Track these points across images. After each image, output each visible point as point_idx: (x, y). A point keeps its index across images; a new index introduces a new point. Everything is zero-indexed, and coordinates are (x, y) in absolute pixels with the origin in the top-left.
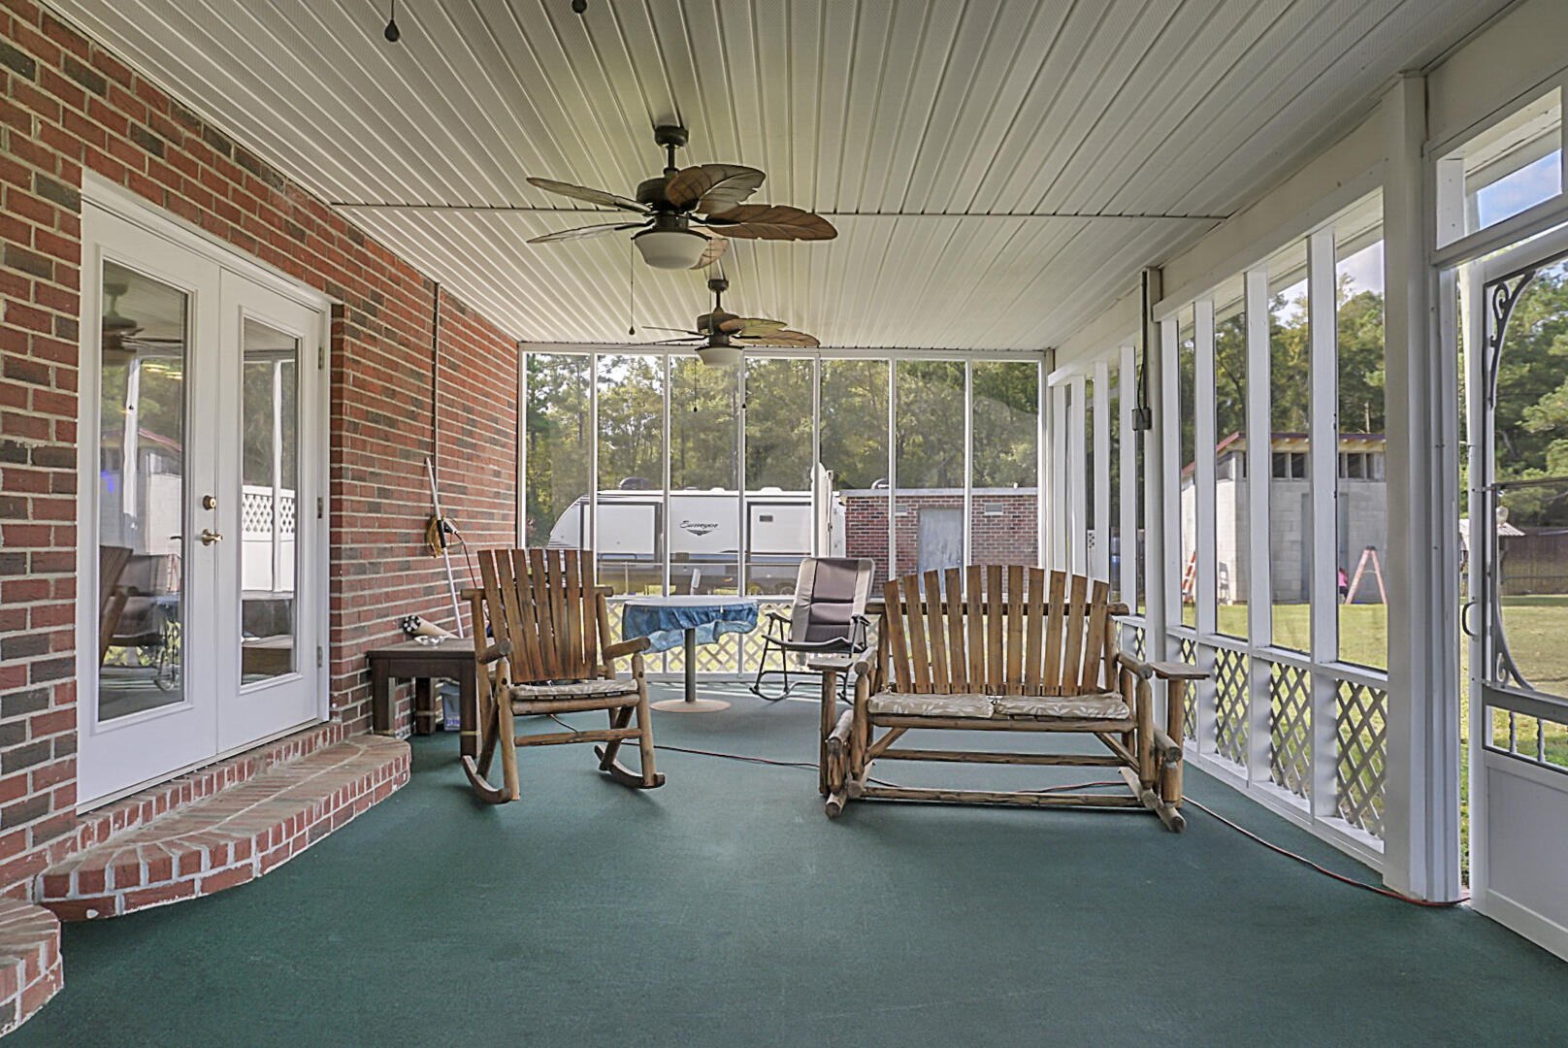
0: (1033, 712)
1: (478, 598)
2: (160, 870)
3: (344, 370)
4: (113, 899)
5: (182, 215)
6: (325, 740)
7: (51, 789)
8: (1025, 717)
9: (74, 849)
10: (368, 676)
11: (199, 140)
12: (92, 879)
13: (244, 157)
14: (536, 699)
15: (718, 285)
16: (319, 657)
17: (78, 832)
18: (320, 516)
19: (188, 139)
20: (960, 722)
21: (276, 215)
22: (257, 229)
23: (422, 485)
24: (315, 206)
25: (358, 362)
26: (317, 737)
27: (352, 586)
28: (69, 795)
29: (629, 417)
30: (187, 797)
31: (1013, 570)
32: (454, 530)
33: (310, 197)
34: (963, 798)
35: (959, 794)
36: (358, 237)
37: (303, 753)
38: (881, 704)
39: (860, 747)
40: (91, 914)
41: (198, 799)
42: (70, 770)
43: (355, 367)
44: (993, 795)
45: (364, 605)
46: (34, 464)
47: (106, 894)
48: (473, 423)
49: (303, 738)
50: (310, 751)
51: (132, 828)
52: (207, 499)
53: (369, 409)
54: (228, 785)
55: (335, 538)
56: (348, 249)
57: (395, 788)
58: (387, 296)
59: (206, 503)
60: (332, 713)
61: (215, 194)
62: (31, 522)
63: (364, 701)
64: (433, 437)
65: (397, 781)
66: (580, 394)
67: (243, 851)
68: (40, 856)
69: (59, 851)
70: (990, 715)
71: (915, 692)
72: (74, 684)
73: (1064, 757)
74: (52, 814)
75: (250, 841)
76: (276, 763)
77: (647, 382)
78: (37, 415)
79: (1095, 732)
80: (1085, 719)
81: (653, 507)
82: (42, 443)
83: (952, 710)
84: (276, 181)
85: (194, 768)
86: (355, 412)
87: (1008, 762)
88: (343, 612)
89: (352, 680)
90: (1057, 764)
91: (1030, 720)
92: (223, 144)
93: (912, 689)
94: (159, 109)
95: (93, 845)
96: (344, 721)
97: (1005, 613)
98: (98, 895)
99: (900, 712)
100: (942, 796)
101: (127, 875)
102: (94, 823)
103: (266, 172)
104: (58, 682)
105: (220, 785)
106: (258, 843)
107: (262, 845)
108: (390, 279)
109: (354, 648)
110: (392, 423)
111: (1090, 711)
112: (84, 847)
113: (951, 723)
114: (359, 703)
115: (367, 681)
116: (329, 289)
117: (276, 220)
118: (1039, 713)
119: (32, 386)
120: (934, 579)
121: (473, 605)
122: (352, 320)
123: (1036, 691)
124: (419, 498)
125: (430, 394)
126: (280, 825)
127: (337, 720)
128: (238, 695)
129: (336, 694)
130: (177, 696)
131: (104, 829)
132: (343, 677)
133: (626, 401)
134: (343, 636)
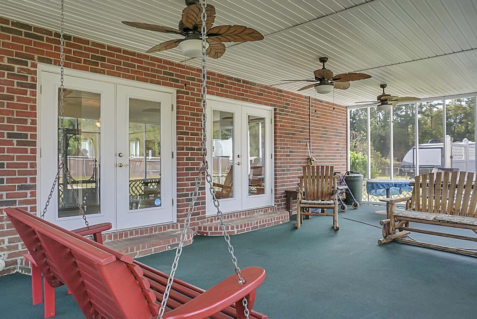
0: (446, 220)
1: (301, 178)
2: (216, 229)
3: (277, 123)
4: (208, 232)
5: (229, 98)
6: (271, 210)
7: (200, 211)
8: (444, 221)
9: (205, 223)
10: (286, 196)
11: (233, 81)
12: (205, 228)
13: (244, 82)
14: (305, 204)
15: (383, 86)
16: (272, 191)
17: (206, 220)
18: (272, 158)
19: (230, 82)
20: (423, 221)
21: (254, 92)
22: (249, 96)
23: (305, 149)
24: (266, 87)
25: (282, 121)
26: (268, 209)
27: (281, 175)
28: (204, 213)
29: (451, 116)
30: (231, 217)
31: (462, 173)
32: (315, 160)
33: (264, 86)
34: (430, 246)
35: (428, 245)
36: (281, 91)
37: (264, 212)
38: (396, 213)
39: (392, 225)
40: (205, 235)
41: (234, 218)
42: (205, 208)
43: (280, 122)
44: (440, 247)
45: (285, 179)
46: (197, 151)
47: (207, 231)
48: (327, 131)
49: (265, 210)
50: (266, 212)
51: (218, 221)
52: (239, 155)
53: (286, 132)
54: (242, 217)
55: (275, 163)
56: (277, 95)
57: (281, 223)
58: (291, 103)
59: (238, 156)
60: (275, 205)
61: (237, 91)
62: (196, 161)
63: (285, 202)
64: (310, 136)
65: (281, 221)
66: (431, 110)
67: (232, 228)
68: (198, 223)
69: (202, 223)
70: (432, 219)
71: (421, 211)
72: (205, 192)
73: (468, 238)
74: (201, 215)
75: (234, 226)
76: (256, 214)
77: (459, 103)
78: (197, 142)
79: (472, 229)
80: (466, 224)
81: (440, 149)
82: (198, 147)
83: (418, 217)
84: (254, 84)
85: (235, 212)
86: (280, 133)
87: (447, 237)
88: (277, 181)
89: (281, 197)
90: (465, 240)
91: (446, 223)
92: (239, 81)
93: (420, 210)
94: (222, 78)
95: (209, 223)
96: (278, 206)
97: (457, 188)
98: (206, 231)
99: (402, 215)
100: (423, 244)
101: (210, 229)
102: (210, 219)
103: (251, 83)
104: (202, 191)
105: (240, 216)
106: (236, 227)
107: (237, 227)
108: (292, 99)
109: (282, 189)
110: (294, 134)
111: (467, 222)
112: (207, 223)
113: (420, 221)
114: (283, 203)
115: (286, 198)
116: (271, 105)
117: (254, 93)
118: (449, 221)
119: (196, 137)
120: (432, 175)
121: (300, 180)
122: (279, 111)
123: (465, 215)
124: (305, 152)
125: (309, 126)
126: (242, 225)
127: (276, 206)
128: (248, 198)
129: (276, 200)
130: (232, 197)
131: (212, 220)
132: (277, 196)
133: (450, 110)
134: (277, 186)
